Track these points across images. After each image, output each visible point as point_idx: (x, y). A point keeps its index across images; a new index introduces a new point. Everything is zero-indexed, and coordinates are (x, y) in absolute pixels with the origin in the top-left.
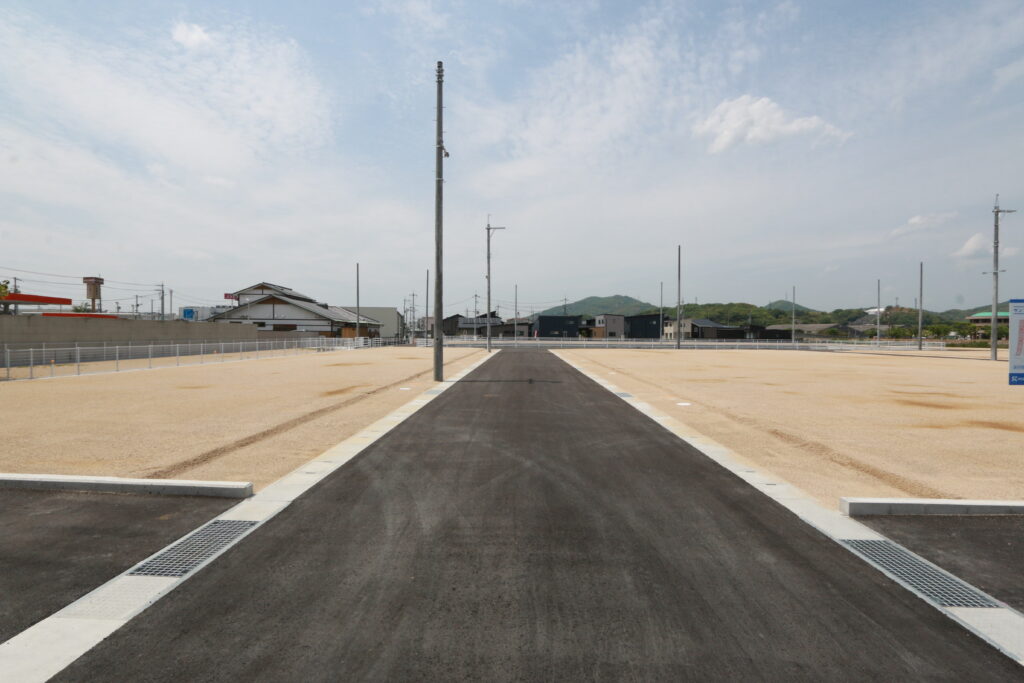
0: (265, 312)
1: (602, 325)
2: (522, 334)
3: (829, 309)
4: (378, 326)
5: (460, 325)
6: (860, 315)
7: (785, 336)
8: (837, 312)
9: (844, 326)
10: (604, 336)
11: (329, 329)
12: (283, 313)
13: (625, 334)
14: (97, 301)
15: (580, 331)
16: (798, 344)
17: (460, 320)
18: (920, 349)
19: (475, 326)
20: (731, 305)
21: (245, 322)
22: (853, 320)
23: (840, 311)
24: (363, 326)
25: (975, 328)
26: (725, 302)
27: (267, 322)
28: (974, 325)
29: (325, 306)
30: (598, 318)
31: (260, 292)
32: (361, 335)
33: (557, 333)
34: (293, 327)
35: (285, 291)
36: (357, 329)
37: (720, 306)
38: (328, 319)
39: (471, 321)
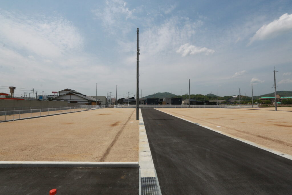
0: (68, 98)
1: (165, 101)
2: (142, 104)
3: (223, 96)
4: (101, 101)
5: (124, 101)
6: (231, 98)
7: (214, 104)
8: (225, 97)
9: (228, 101)
10: (165, 104)
11: (87, 102)
12: (73, 98)
13: (171, 103)
14: (13, 94)
15: (159, 103)
16: (218, 106)
17: (124, 100)
18: (253, 107)
19: (128, 101)
20: (197, 95)
21: (61, 101)
22: (230, 99)
23: (226, 96)
24: (98, 102)
25: (262, 101)
26: (195, 94)
27: (68, 100)
28: (262, 100)
29: (85, 96)
30: (164, 99)
31: (66, 91)
32: (97, 105)
33: (152, 103)
34: (76, 102)
35: (74, 91)
36: (96, 103)
37: (194, 95)
38: (87, 100)
39: (127, 100)
